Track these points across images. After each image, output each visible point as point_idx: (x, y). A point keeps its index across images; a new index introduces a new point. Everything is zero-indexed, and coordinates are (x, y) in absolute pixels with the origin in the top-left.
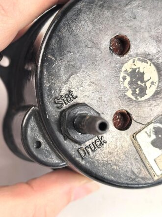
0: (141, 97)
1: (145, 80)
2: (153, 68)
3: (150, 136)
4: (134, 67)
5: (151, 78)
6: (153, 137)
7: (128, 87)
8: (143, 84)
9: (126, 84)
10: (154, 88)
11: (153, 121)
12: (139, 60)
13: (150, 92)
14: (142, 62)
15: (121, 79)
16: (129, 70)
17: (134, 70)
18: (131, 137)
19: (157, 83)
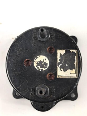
0: (47, 66)
1: (43, 61)
2: (41, 56)
3: (62, 71)
4: (37, 63)
5: (43, 59)
6: (62, 69)
7: (42, 68)
8: (44, 63)
9: (40, 69)
10: (47, 60)
11: (58, 66)
12: (35, 60)
13: (48, 62)
14: (37, 59)
15: (38, 69)
16: (37, 65)
17: (38, 63)
18: (58, 77)
19: (46, 58)
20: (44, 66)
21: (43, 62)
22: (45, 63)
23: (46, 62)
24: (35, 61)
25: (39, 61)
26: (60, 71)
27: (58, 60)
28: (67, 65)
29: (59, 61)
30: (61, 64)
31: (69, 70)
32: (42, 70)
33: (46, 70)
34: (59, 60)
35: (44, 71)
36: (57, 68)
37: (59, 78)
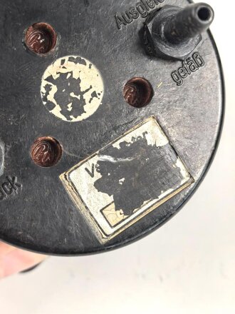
3: (92, 175)
5: (91, 87)
8: (79, 97)
11: (97, 152)
12: (70, 60)
13: (91, 108)
14: (76, 63)
15: (43, 90)
16: (56, 77)
17: (63, 76)
18: (62, 177)
19: (102, 94)
20: (70, 105)
23: (87, 101)
24: (63, 62)
25: (75, 76)
26: (86, 169)
27: (121, 140)
28: (123, 180)
29: (119, 147)
30: (111, 159)
31: (111, 199)
32: (51, 106)
33: (60, 119)
34: (121, 144)
35: (53, 115)
36: (90, 153)
37: (60, 184)
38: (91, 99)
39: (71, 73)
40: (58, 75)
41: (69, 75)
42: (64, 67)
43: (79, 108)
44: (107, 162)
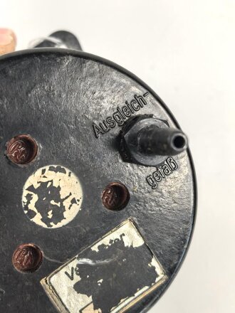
0: (56, 224)
1: (62, 198)
3: (72, 278)
4: (44, 180)
5: (71, 194)
7: (35, 210)
8: (59, 205)
9: (32, 206)
10: (76, 208)
11: (77, 256)
12: (51, 169)
14: (56, 172)
15: (24, 199)
18: (43, 282)
19: (81, 201)
20: (50, 213)
21: (58, 199)
22: (63, 208)
23: (67, 208)
24: (44, 171)
25: (55, 185)
26: (66, 273)
28: (101, 281)
29: (97, 250)
30: (90, 262)
31: (90, 299)
32: (32, 214)
33: (41, 227)
34: (99, 247)
35: (34, 223)
36: (70, 257)
37: (41, 289)
38: (71, 206)
39: (52, 181)
40: (39, 185)
41: (50, 184)
42: (44, 177)
43: (59, 215)
44: (86, 265)
